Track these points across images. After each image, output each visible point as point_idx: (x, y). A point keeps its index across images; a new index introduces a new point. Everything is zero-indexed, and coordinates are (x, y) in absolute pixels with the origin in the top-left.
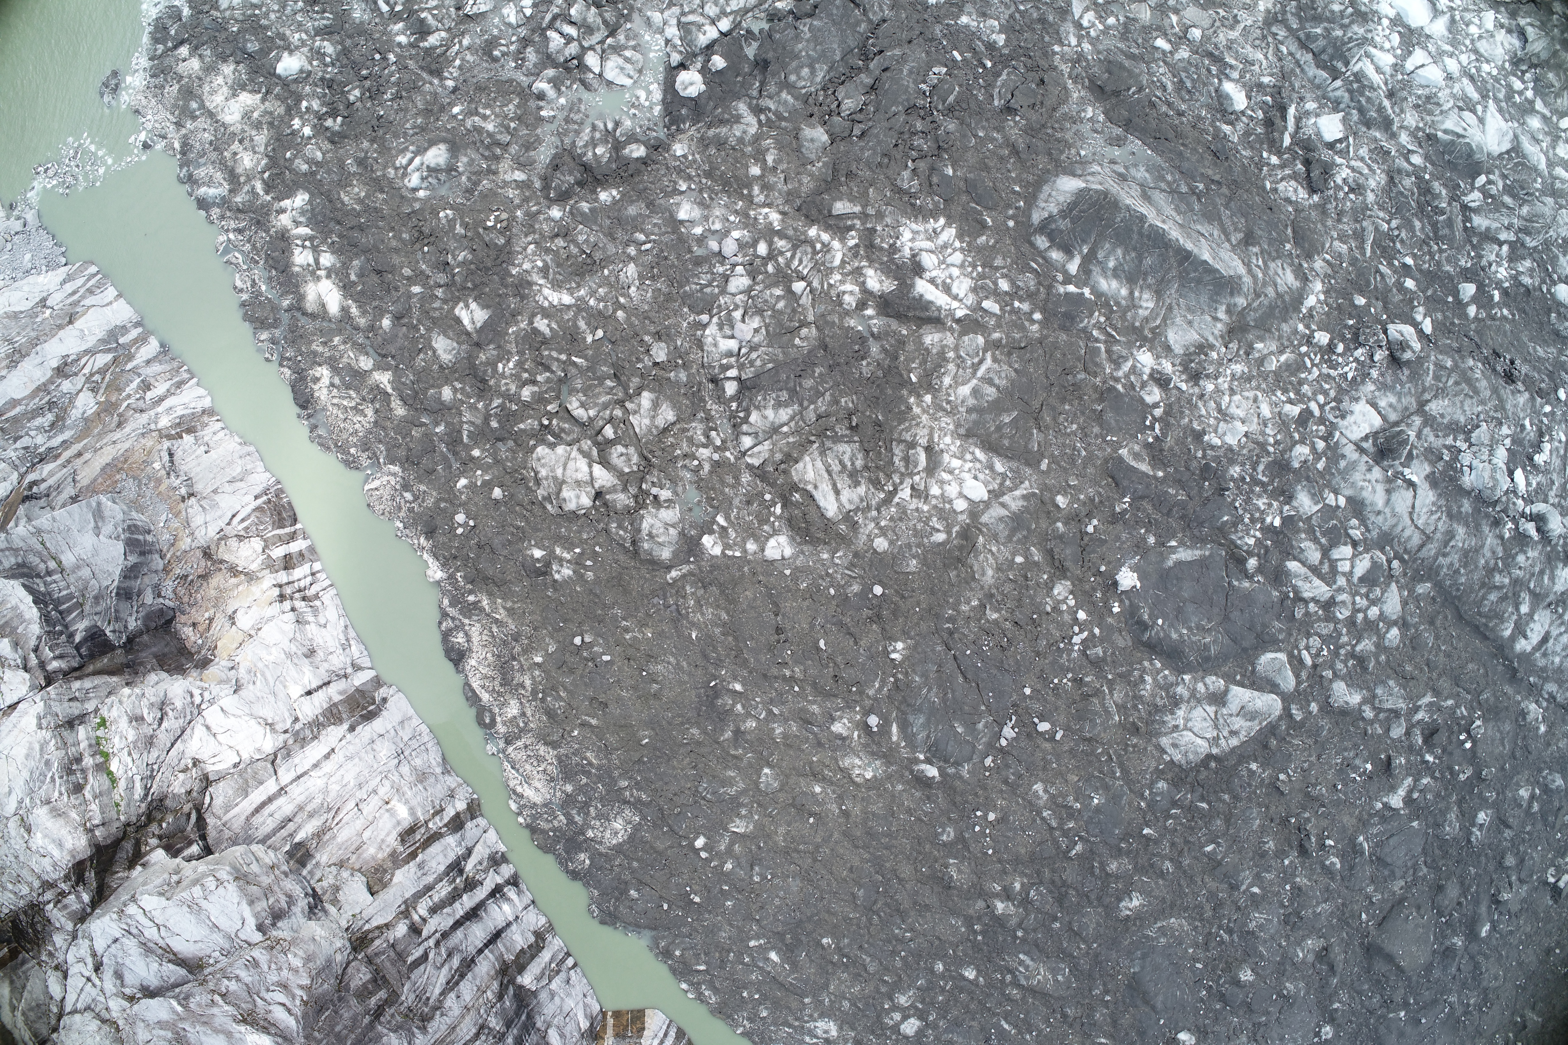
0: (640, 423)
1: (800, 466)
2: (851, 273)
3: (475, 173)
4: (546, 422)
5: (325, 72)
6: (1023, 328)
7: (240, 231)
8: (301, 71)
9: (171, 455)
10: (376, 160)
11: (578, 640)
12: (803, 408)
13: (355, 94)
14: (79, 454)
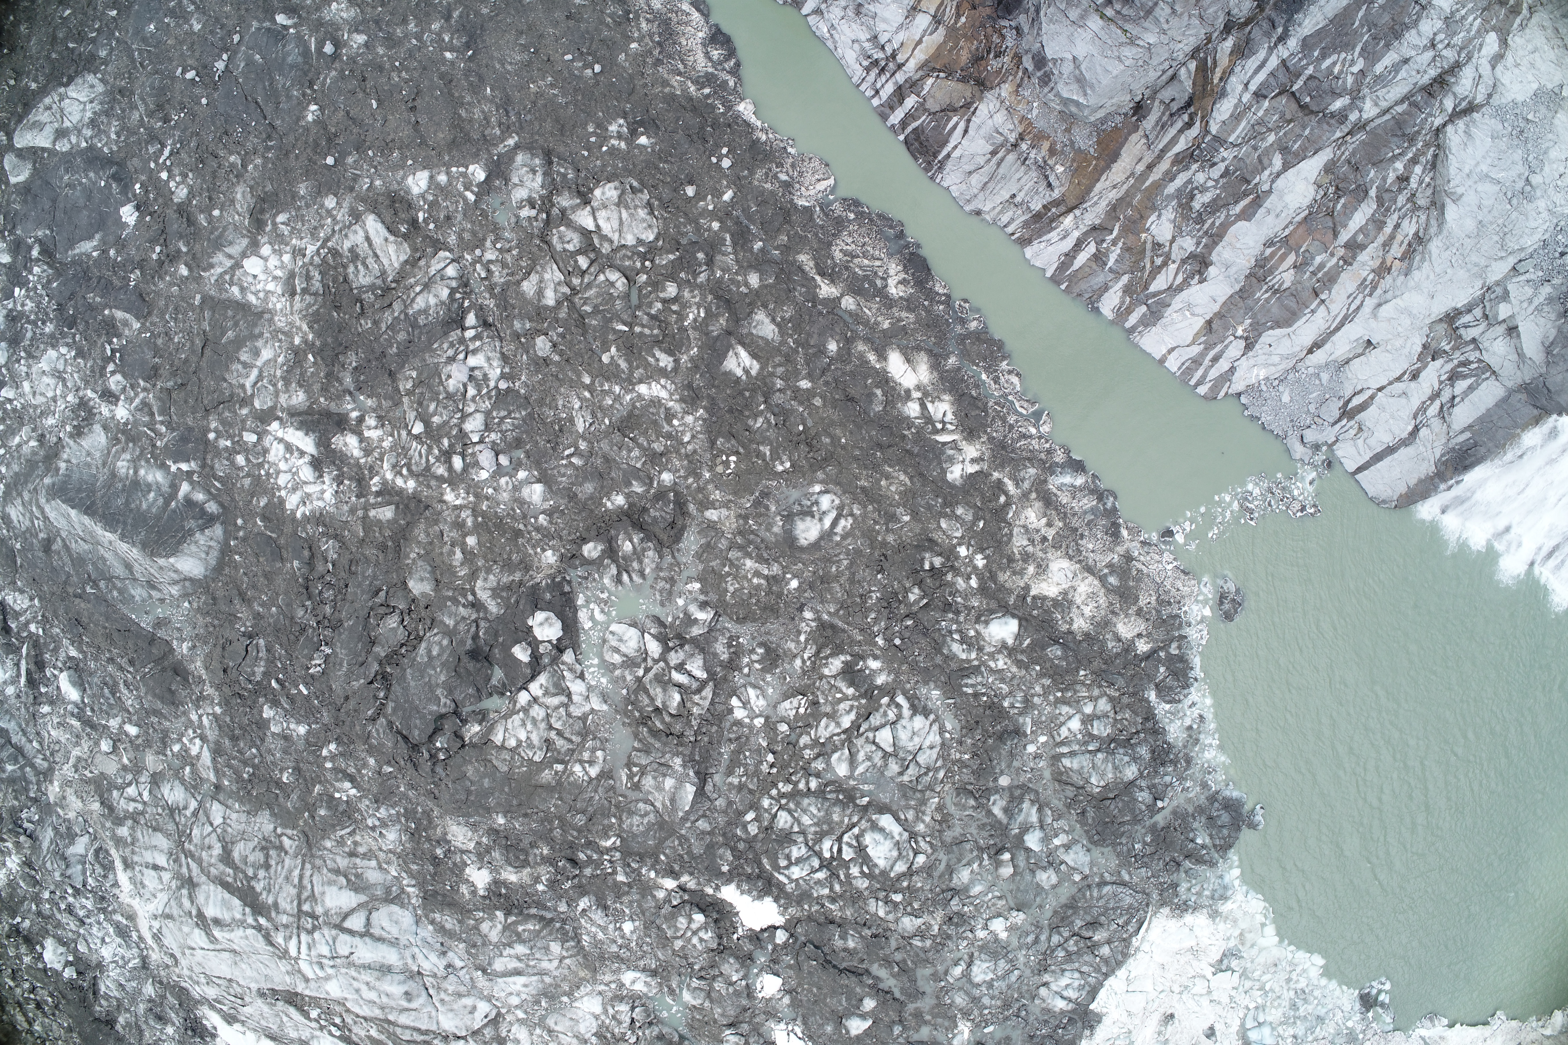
0: (553, 274)
1: (403, 258)
2: (373, 450)
3: (761, 515)
4: (647, 263)
5: (957, 622)
6: (223, 422)
7: (1024, 436)
8: (987, 623)
9: (1049, 185)
10: (876, 522)
11: (597, 68)
12: (404, 312)
13: (914, 595)
14: (1150, 167)
